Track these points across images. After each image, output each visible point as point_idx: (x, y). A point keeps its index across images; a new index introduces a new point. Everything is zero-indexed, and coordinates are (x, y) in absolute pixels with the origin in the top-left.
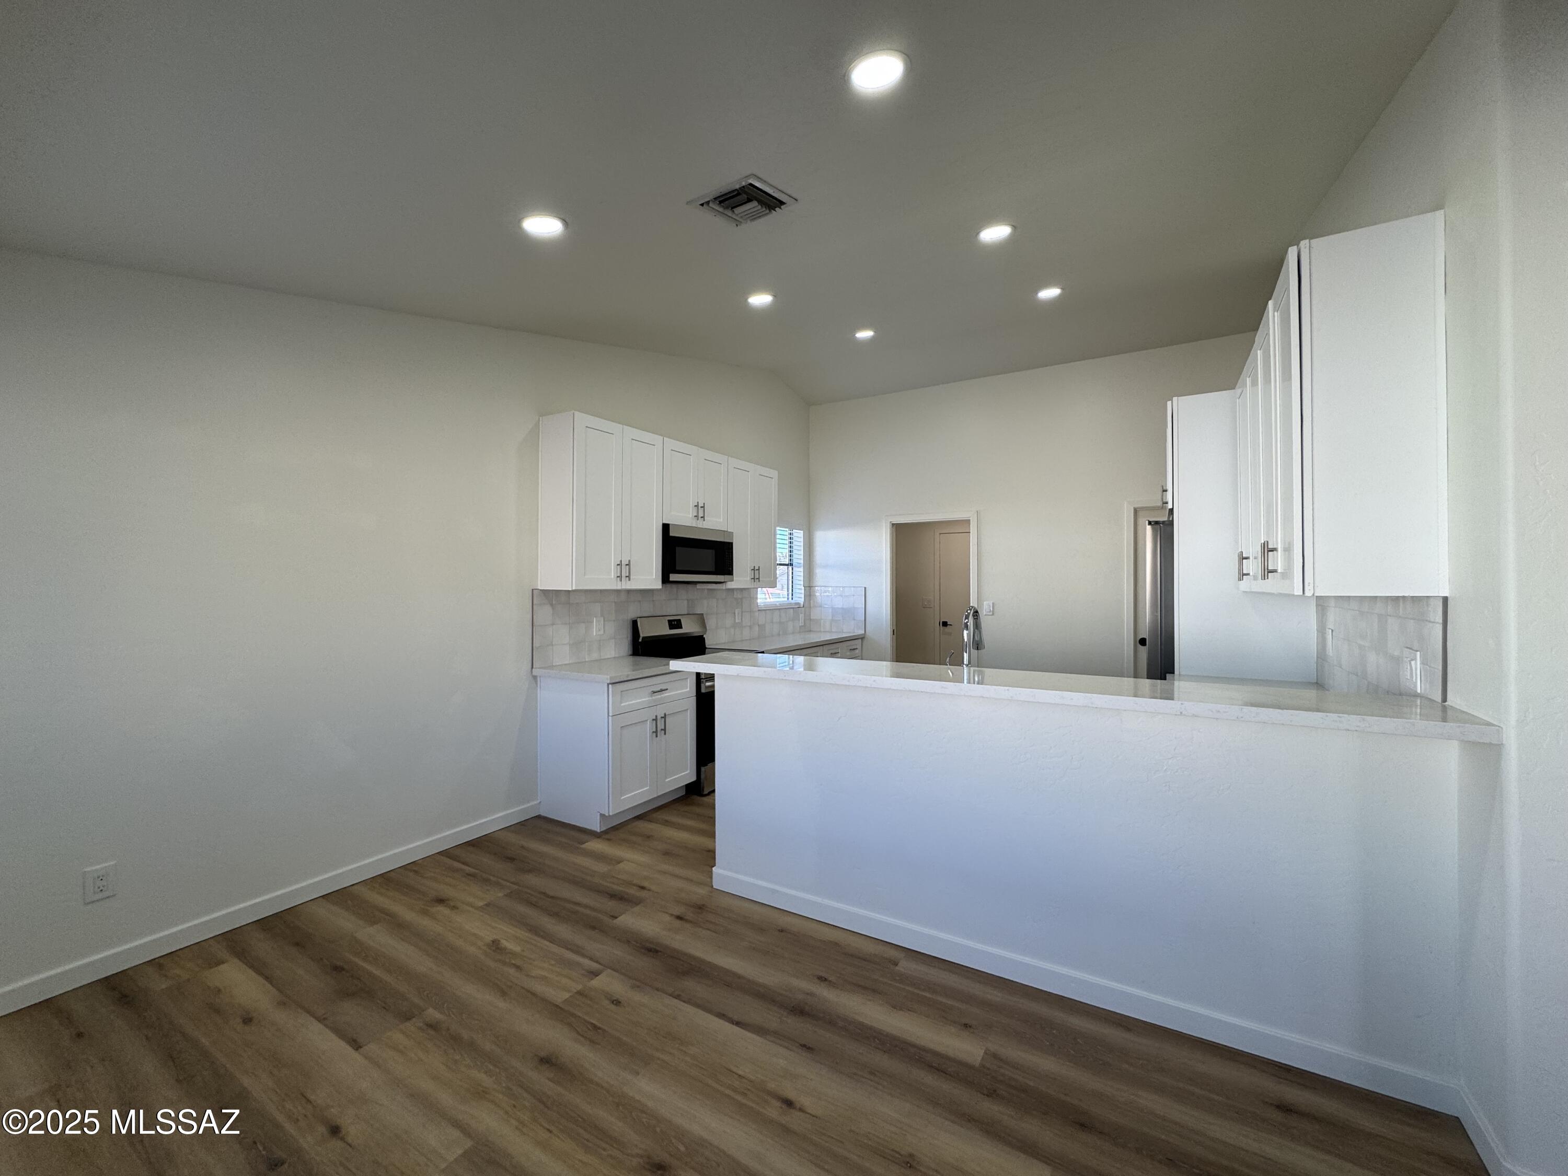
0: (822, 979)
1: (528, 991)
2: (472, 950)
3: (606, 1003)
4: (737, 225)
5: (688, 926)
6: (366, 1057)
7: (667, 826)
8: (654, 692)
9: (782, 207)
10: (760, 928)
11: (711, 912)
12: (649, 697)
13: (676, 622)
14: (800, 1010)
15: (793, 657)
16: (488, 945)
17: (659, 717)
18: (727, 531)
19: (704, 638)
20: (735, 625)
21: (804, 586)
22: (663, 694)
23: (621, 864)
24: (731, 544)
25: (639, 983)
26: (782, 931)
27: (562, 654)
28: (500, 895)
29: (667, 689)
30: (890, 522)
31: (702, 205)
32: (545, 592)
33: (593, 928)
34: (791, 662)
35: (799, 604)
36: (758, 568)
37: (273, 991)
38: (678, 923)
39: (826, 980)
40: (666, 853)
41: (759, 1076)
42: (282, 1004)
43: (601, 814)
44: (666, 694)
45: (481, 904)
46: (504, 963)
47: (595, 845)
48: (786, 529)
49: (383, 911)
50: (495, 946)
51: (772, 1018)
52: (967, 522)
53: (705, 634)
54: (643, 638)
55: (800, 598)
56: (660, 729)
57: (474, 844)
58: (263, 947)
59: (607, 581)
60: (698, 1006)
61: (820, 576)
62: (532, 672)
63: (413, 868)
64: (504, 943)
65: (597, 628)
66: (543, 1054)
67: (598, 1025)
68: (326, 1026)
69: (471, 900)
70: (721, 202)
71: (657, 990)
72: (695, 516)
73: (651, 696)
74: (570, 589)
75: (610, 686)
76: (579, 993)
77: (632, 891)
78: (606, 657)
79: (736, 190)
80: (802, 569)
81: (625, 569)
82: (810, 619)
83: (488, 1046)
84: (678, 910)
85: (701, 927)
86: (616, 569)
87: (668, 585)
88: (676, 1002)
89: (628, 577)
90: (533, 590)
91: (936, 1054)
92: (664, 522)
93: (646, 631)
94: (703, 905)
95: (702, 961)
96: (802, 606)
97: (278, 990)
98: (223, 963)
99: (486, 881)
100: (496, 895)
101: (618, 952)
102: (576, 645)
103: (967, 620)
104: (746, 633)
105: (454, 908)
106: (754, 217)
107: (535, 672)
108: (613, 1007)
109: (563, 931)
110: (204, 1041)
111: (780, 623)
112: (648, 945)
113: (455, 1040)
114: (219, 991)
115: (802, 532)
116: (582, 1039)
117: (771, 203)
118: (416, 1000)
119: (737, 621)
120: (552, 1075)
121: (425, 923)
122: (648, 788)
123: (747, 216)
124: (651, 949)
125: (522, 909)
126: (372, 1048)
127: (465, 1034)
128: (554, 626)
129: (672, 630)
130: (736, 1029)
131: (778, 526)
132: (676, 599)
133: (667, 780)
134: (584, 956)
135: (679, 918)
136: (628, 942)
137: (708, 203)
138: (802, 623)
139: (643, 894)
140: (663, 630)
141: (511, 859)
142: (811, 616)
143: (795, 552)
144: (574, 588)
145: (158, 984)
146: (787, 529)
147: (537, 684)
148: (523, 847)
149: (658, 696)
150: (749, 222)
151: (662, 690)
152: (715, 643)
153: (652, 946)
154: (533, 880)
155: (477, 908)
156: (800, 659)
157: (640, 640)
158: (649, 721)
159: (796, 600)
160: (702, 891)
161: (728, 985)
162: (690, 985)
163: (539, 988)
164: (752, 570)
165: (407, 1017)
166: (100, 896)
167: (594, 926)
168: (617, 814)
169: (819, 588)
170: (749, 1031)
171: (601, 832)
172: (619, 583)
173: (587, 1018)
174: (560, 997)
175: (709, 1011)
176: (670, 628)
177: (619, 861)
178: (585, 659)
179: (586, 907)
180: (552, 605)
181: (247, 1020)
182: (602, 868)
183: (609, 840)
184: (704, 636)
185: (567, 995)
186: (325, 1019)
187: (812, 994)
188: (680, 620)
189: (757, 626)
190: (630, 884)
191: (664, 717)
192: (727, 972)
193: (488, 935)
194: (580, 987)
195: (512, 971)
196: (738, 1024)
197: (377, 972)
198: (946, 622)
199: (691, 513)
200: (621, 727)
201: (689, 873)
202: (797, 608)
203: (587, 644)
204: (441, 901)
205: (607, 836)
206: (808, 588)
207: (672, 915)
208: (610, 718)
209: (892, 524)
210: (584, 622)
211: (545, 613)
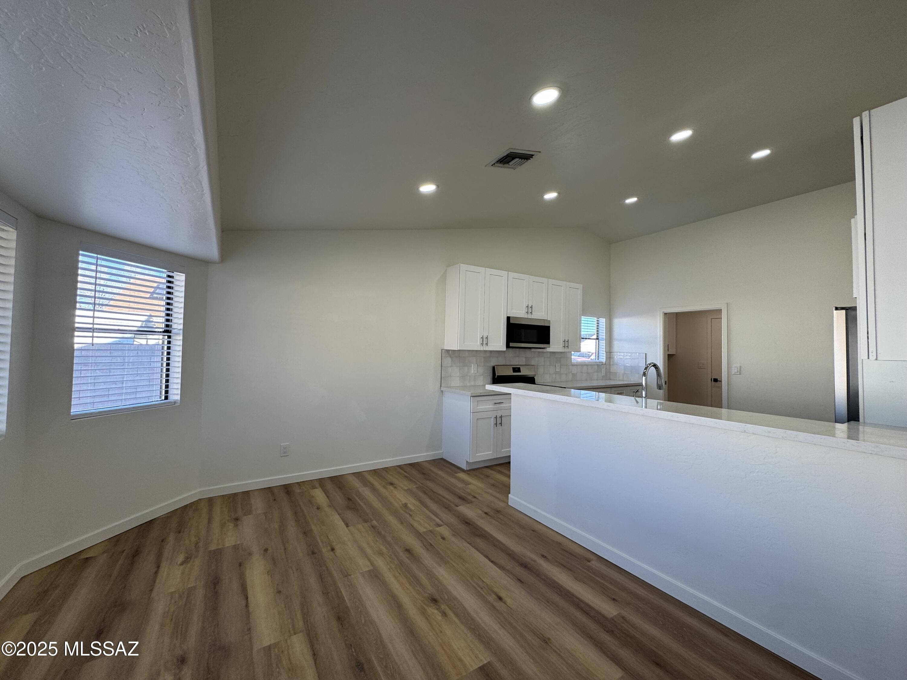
0: (543, 556)
1: (411, 525)
2: (396, 504)
3: (439, 538)
4: (514, 169)
5: (489, 517)
6: (349, 531)
7: (499, 473)
8: (495, 403)
9: (533, 157)
10: (522, 527)
11: (502, 515)
12: (492, 406)
13: (517, 369)
14: (525, 566)
15: (598, 394)
16: (403, 504)
17: (498, 417)
18: (547, 320)
19: (535, 379)
20: (556, 373)
21: (605, 352)
22: (501, 405)
23: (469, 485)
24: (549, 327)
25: (456, 533)
26: (533, 531)
27: (456, 382)
28: (414, 487)
29: (503, 403)
30: (663, 312)
31: (492, 165)
32: (448, 351)
33: (446, 508)
34: (597, 397)
35: (602, 362)
36: (567, 341)
37: (328, 500)
38: (484, 515)
39: (545, 557)
40: (493, 485)
41: (492, 584)
42: (329, 506)
43: (467, 462)
44: (502, 405)
45: (406, 488)
46: (406, 512)
47: (462, 475)
48: (594, 318)
49: (370, 483)
50: (405, 506)
51: (510, 565)
52: (719, 311)
53: (535, 376)
54: (497, 376)
55: (603, 359)
56: (499, 423)
57: (412, 465)
58: (329, 486)
59: (476, 346)
60: (478, 550)
61: (617, 346)
62: (441, 388)
63: (386, 469)
64: (409, 505)
65: (473, 370)
66: (408, 548)
67: (433, 544)
68: (340, 517)
69: (402, 486)
70: (500, 162)
71: (463, 539)
72: (527, 312)
73: (494, 405)
74: (457, 349)
75: (472, 397)
76: (430, 531)
77: (470, 498)
78: (478, 385)
79: (505, 156)
80: (604, 342)
81: (485, 340)
82: (610, 372)
83: (389, 539)
84: (486, 510)
85: (495, 519)
86: (480, 340)
87: (510, 350)
88: (468, 545)
89: (487, 344)
90: (442, 349)
91: (587, 605)
92: (508, 316)
93: (500, 372)
94: (500, 511)
95: (488, 533)
96: (604, 364)
97: (330, 501)
98: (317, 488)
99: (411, 480)
100: (413, 486)
101: (452, 520)
102: (463, 377)
103: (645, 370)
104: (564, 378)
105: (395, 488)
106: (521, 164)
107: (442, 389)
108: (441, 540)
109: (433, 506)
110: (305, 511)
111: (587, 373)
112: (467, 521)
113: (379, 533)
114: (313, 497)
115: (605, 319)
116: (424, 547)
117: (526, 157)
118: (371, 517)
119: (557, 370)
120: (408, 556)
121: (383, 490)
122: (491, 452)
123: (517, 165)
124: (467, 522)
125: (421, 494)
126: (351, 528)
127: (383, 533)
128: (452, 367)
129: (514, 373)
130: (491, 564)
131: (582, 316)
132: (519, 357)
133: (502, 450)
134: (438, 518)
135: (486, 513)
136: (458, 517)
137: (494, 164)
138: (603, 374)
139: (474, 500)
140: (511, 373)
141: (424, 474)
142: (611, 369)
143: (600, 331)
144: (458, 349)
145: (297, 490)
146: (596, 318)
147: (443, 394)
148: (430, 470)
149: (498, 406)
150: (519, 167)
151: (500, 403)
152: (542, 382)
153: (468, 521)
154: (430, 484)
155: (403, 489)
156: (603, 395)
157: (496, 377)
158: (492, 418)
159: (601, 360)
160: (502, 504)
161: (495, 546)
162: (479, 542)
163: (416, 525)
164: (564, 341)
165: (366, 521)
166: (285, 455)
167: (447, 508)
168: (474, 462)
169: (616, 353)
170: (496, 566)
171: (467, 470)
172: (482, 347)
173: (429, 540)
174: (422, 530)
175: (482, 553)
176: (514, 372)
177: (470, 484)
178: (467, 384)
179: (447, 499)
180: (451, 357)
181: (318, 508)
182: (460, 485)
183: (468, 474)
184: (535, 377)
185: (425, 530)
186: (341, 514)
187: (535, 561)
188: (520, 368)
189: (571, 374)
190: (470, 494)
191: (501, 417)
192: (498, 541)
193: (404, 501)
194: (431, 529)
195: (408, 516)
196: (492, 562)
197: (361, 503)
198: (717, 379)
199: (524, 310)
200: (477, 419)
201: (498, 495)
202: (599, 365)
203: (468, 377)
204: (392, 484)
205: (469, 473)
206: (608, 353)
207: (483, 511)
208: (471, 413)
209: (665, 313)
210: (467, 366)
211: (448, 361)
